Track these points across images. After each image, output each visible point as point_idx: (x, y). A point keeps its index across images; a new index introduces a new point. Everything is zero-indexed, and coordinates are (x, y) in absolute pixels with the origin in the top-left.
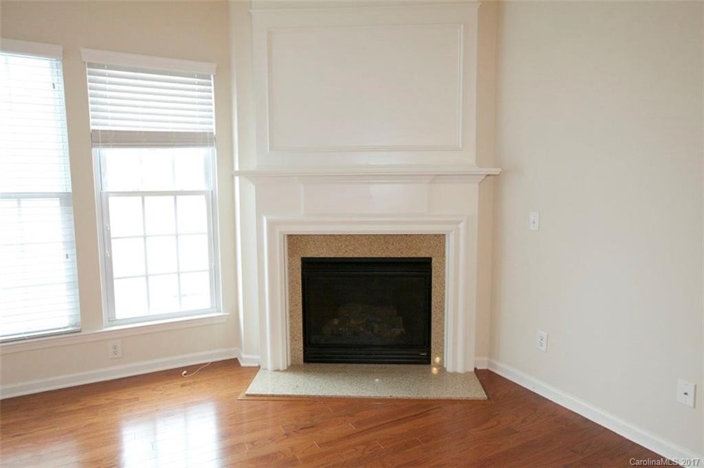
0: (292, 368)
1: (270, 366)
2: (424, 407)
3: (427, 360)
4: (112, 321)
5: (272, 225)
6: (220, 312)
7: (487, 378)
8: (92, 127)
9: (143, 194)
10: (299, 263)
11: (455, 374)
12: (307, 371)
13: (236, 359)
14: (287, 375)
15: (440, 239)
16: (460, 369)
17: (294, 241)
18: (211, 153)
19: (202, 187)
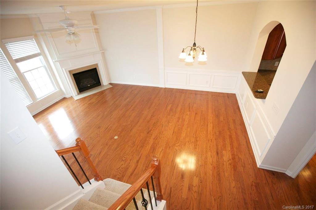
0: (78, 94)
1: (74, 95)
2: (102, 92)
3: (101, 85)
5: (65, 70)
6: (57, 90)
7: (111, 84)
8: (14, 59)
9: (30, 71)
10: (72, 75)
11: (106, 85)
12: (81, 94)
13: (72, 96)
14: (78, 96)
15: (97, 65)
16: (106, 84)
17: (70, 72)
18: (41, 57)
19: (42, 65)
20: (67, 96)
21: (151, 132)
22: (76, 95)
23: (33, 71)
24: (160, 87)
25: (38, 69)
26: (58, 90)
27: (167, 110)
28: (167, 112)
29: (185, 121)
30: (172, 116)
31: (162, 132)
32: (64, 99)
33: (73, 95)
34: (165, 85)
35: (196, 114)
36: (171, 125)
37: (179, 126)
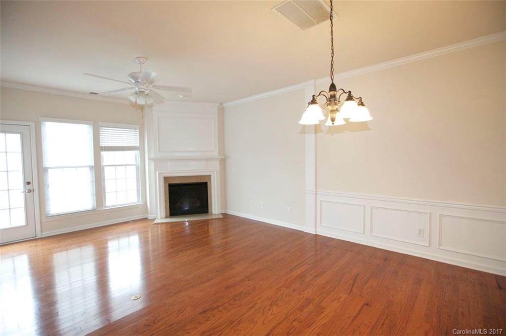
0: (166, 217)
1: (159, 218)
2: (206, 223)
3: (207, 212)
4: (105, 206)
5: (159, 174)
7: (224, 214)
8: (101, 145)
9: (115, 166)
10: (168, 185)
12: (170, 218)
14: (165, 219)
15: (210, 176)
16: (217, 213)
17: (166, 179)
18: (137, 152)
19: (134, 163)
20: (150, 217)
21: (215, 312)
22: (162, 218)
23: (119, 167)
24: (305, 231)
25: (127, 167)
26: (141, 203)
27: (289, 276)
28: (287, 280)
29: (322, 315)
30: (294, 290)
31: (239, 323)
32: (145, 219)
33: (158, 215)
34: (316, 228)
35: (367, 305)
36: (274, 312)
37: (295, 323)
